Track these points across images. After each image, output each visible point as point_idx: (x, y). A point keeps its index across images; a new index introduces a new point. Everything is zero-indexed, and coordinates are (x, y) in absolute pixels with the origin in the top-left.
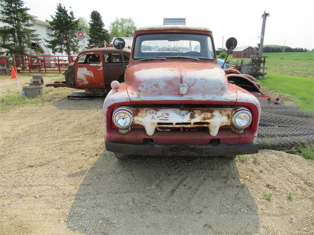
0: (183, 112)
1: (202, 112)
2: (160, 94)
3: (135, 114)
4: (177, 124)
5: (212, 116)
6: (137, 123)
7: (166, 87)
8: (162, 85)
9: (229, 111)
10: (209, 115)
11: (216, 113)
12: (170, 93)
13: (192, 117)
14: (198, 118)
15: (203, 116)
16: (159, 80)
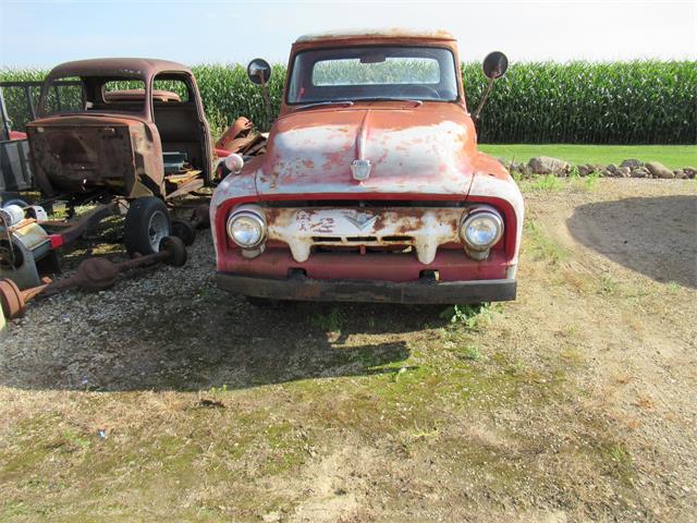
0: (362, 216)
1: (400, 215)
2: (315, 181)
3: (270, 221)
4: (349, 239)
5: (420, 224)
6: (274, 237)
7: (326, 167)
8: (319, 163)
9: (456, 213)
10: (413, 221)
11: (430, 218)
12: (333, 179)
13: (379, 226)
14: (391, 228)
15: (400, 223)
16: (314, 152)
